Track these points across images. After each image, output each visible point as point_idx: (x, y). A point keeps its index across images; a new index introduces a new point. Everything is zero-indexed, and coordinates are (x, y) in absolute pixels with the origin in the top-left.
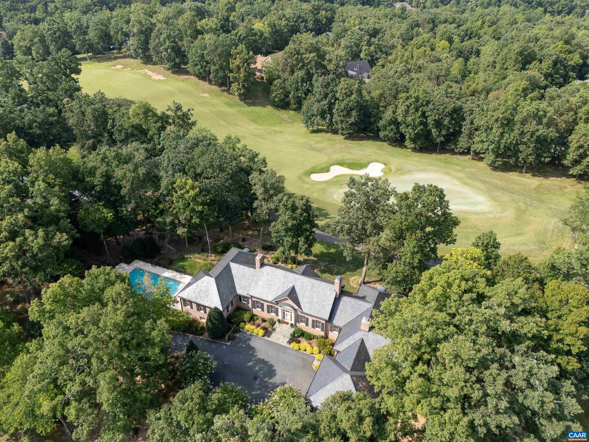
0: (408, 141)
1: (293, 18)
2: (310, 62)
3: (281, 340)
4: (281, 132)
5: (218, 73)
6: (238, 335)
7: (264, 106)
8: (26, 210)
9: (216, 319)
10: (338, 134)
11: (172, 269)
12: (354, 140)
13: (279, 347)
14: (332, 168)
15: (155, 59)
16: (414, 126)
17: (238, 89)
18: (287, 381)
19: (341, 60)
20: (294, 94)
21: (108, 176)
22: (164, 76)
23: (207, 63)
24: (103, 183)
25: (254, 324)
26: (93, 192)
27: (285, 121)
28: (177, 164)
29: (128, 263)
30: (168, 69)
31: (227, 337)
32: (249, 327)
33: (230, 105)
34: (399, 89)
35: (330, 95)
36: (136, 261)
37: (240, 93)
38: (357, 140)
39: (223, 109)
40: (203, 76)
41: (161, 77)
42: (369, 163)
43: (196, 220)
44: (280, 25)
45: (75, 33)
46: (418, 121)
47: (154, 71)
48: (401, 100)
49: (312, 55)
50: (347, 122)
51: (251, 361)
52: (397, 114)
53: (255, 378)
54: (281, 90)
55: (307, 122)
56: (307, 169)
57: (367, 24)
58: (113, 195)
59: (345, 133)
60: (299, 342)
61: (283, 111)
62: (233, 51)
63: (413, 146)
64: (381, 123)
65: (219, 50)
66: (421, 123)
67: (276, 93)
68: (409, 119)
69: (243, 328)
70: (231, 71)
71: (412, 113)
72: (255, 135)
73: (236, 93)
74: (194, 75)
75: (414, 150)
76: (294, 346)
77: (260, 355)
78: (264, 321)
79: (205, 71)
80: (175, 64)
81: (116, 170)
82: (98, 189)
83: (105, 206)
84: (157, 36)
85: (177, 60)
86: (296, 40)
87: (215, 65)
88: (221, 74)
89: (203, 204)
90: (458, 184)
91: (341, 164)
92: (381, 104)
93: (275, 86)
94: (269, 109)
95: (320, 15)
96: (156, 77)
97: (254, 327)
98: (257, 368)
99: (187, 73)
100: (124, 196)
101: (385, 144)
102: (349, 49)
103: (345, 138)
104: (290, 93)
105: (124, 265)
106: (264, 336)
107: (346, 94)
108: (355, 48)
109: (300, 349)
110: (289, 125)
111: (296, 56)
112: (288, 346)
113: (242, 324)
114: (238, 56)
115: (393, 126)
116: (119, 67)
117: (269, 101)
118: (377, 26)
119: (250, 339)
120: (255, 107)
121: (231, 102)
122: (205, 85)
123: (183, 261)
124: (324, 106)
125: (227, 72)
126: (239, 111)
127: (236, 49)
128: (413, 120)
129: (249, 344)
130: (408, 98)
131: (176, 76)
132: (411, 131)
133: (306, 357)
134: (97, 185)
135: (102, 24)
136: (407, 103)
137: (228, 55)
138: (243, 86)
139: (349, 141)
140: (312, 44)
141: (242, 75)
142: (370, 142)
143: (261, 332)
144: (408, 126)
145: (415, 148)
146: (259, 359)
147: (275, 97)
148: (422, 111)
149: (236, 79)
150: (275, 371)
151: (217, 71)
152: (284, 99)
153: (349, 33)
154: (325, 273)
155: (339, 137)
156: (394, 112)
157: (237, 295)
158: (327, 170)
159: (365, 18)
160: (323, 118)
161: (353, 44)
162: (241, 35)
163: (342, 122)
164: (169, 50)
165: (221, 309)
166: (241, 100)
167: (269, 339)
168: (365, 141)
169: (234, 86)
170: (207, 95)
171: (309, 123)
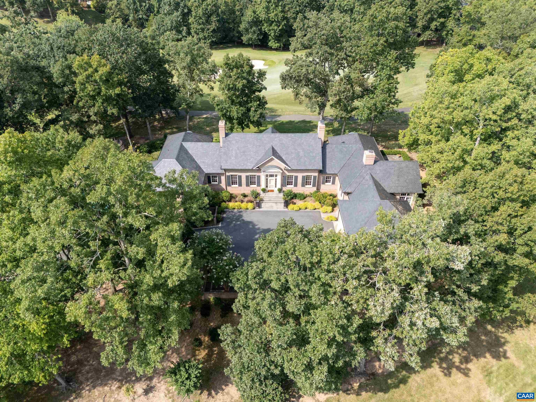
0: (272, 41)
3: (276, 207)
6: (225, 215)
13: (277, 213)
16: (278, 21)
25: (236, 201)
31: (215, 220)
32: (232, 205)
46: (280, 16)
51: (257, 233)
60: (295, 203)
63: (278, 45)
66: (284, 18)
69: (227, 208)
71: (273, 9)
75: (279, 49)
76: (292, 207)
77: (263, 226)
78: (245, 196)
97: (238, 203)
106: (255, 208)
109: (300, 209)
112: (286, 209)
113: (224, 204)
115: (255, 28)
119: (241, 216)
129: (243, 220)
133: (310, 214)
143: (250, 205)
146: (263, 229)
157: (206, 174)
167: (262, 209)
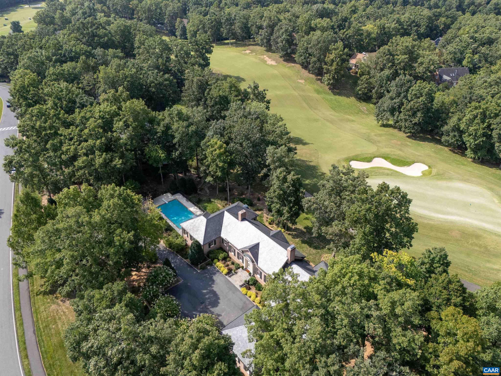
0: (469, 150)
1: (407, 22)
2: (400, 63)
3: (238, 282)
4: (353, 121)
5: (315, 64)
6: (209, 267)
7: (348, 96)
8: (103, 139)
9: (194, 250)
10: (401, 131)
11: (197, 206)
12: (415, 140)
13: (232, 287)
14: (376, 160)
15: (273, 48)
16: (475, 136)
17: (329, 79)
18: (223, 314)
19: (433, 64)
20: (377, 90)
21: (168, 127)
22: (276, 62)
23: (310, 55)
24: (163, 132)
25: (224, 263)
26: (155, 137)
27: (362, 112)
28: (220, 129)
29: (173, 194)
30: (281, 57)
31: (199, 266)
32: (219, 264)
33: (318, 92)
34: (473, 98)
35: (402, 95)
36: (179, 194)
37: (329, 83)
38: (418, 140)
39: (311, 95)
40: (305, 66)
41: (273, 63)
42: (414, 162)
43: (219, 174)
44: (389, 28)
45: (225, 23)
46: (480, 132)
47: (270, 57)
48: (470, 109)
49: (403, 57)
50: (411, 122)
51: (207, 289)
52: (461, 122)
53: (202, 303)
54: (366, 85)
55: (378, 115)
56: (351, 155)
57: (483, 33)
58: (169, 142)
59: (407, 131)
60: (250, 289)
61: (364, 104)
62: (332, 47)
63: (473, 156)
64: (445, 128)
65: (320, 45)
66: (484, 135)
67: (361, 87)
68: (471, 129)
69: (215, 264)
70: (326, 64)
71: (477, 123)
72: (328, 120)
73: (326, 83)
74: (299, 64)
75: (474, 160)
76: (244, 290)
77: (215, 288)
78: (233, 263)
79: (307, 61)
80: (287, 53)
81: (175, 123)
82: (158, 135)
83: (162, 148)
84: (278, 29)
85: (289, 51)
86: (394, 41)
87: (314, 57)
88: (318, 65)
89: (224, 162)
90: (497, 201)
91: (386, 157)
92: (451, 110)
93: (362, 81)
94: (353, 99)
95: (438, 21)
96: (271, 62)
97: (223, 265)
98: (207, 296)
99: (294, 62)
100: (175, 144)
101: (446, 149)
102: (452, 55)
103: (408, 137)
104: (374, 88)
105: (169, 195)
106: (226, 275)
107: (415, 95)
108: (459, 55)
109: (246, 294)
110: (364, 116)
111: (388, 56)
112: (239, 288)
113: (216, 260)
114: (334, 51)
115: (456, 133)
116: (248, 52)
117: (354, 93)
118: (493, 36)
119: (215, 274)
120: (340, 97)
121: (321, 90)
122: (305, 73)
123: (208, 203)
124: (395, 103)
125: (323, 64)
126: (323, 98)
127: (334, 45)
128: (475, 130)
130: (476, 108)
131: (285, 63)
132: (472, 141)
133: (247, 302)
134: (158, 132)
135: (244, 18)
136: (475, 112)
137: (326, 50)
138: (333, 78)
139: (410, 140)
140: (407, 47)
141: (333, 68)
142: (432, 144)
143: (226, 271)
144: (470, 135)
145: (474, 158)
146: (213, 290)
147: (359, 90)
148: (488, 123)
149: (328, 71)
150: (219, 303)
151: (315, 63)
152: (367, 93)
153: (457, 39)
154: (305, 243)
155: (401, 135)
156: (460, 120)
157: (220, 237)
158: (369, 160)
159: (483, 27)
160: (393, 114)
161: (457, 50)
162: (347, 34)
163: (406, 120)
164: (284, 42)
165: (202, 243)
166: (330, 89)
167: (229, 278)
168: (427, 143)
169: (326, 77)
170: (302, 81)
171: (380, 117)
